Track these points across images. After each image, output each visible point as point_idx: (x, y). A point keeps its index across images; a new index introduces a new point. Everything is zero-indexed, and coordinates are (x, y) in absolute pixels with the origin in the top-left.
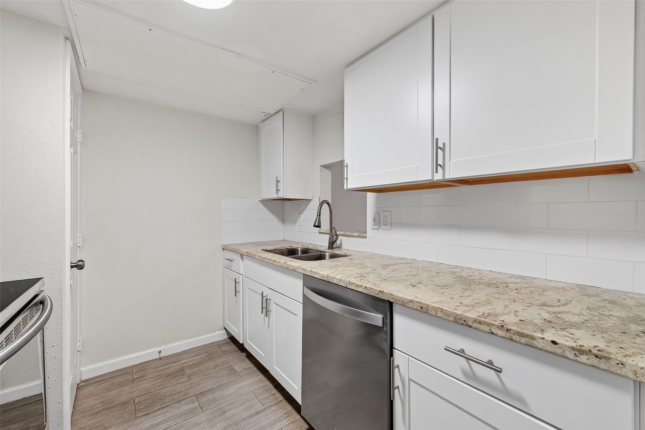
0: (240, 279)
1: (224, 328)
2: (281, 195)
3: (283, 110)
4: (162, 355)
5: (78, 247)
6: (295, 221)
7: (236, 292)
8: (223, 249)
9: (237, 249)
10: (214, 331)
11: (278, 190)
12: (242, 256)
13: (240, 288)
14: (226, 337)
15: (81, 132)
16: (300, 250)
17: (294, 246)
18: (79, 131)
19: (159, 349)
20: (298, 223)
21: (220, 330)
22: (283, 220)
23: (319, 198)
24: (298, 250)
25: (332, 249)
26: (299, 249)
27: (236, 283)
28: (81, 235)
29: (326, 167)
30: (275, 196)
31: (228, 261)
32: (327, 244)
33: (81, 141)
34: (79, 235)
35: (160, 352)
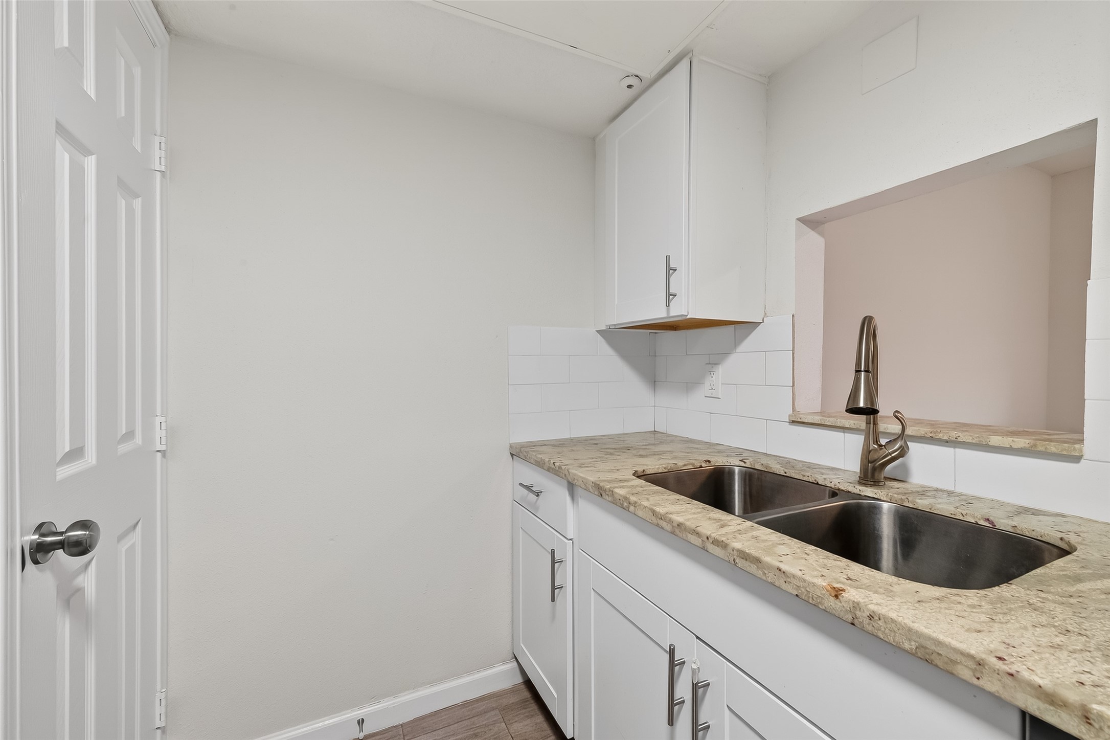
0: (566, 553)
1: (511, 656)
2: (680, 309)
3: (690, 55)
4: (368, 729)
5: (158, 451)
6: (690, 385)
7: (553, 588)
8: (512, 455)
9: (560, 467)
10: (492, 666)
11: (670, 296)
12: (571, 487)
13: (565, 576)
14: (519, 680)
15: (162, 144)
16: (740, 472)
17: (719, 461)
18: (157, 140)
19: (358, 713)
20: (705, 389)
21: (504, 662)
22: (653, 380)
23: (793, 316)
24: (731, 473)
25: (876, 483)
26: (737, 469)
27: (553, 562)
28: (163, 419)
29: (812, 222)
30: (658, 313)
31: (525, 491)
32: (854, 466)
33: (163, 169)
34: (158, 420)
35: (361, 722)
